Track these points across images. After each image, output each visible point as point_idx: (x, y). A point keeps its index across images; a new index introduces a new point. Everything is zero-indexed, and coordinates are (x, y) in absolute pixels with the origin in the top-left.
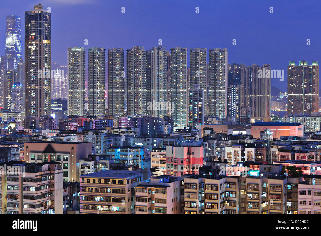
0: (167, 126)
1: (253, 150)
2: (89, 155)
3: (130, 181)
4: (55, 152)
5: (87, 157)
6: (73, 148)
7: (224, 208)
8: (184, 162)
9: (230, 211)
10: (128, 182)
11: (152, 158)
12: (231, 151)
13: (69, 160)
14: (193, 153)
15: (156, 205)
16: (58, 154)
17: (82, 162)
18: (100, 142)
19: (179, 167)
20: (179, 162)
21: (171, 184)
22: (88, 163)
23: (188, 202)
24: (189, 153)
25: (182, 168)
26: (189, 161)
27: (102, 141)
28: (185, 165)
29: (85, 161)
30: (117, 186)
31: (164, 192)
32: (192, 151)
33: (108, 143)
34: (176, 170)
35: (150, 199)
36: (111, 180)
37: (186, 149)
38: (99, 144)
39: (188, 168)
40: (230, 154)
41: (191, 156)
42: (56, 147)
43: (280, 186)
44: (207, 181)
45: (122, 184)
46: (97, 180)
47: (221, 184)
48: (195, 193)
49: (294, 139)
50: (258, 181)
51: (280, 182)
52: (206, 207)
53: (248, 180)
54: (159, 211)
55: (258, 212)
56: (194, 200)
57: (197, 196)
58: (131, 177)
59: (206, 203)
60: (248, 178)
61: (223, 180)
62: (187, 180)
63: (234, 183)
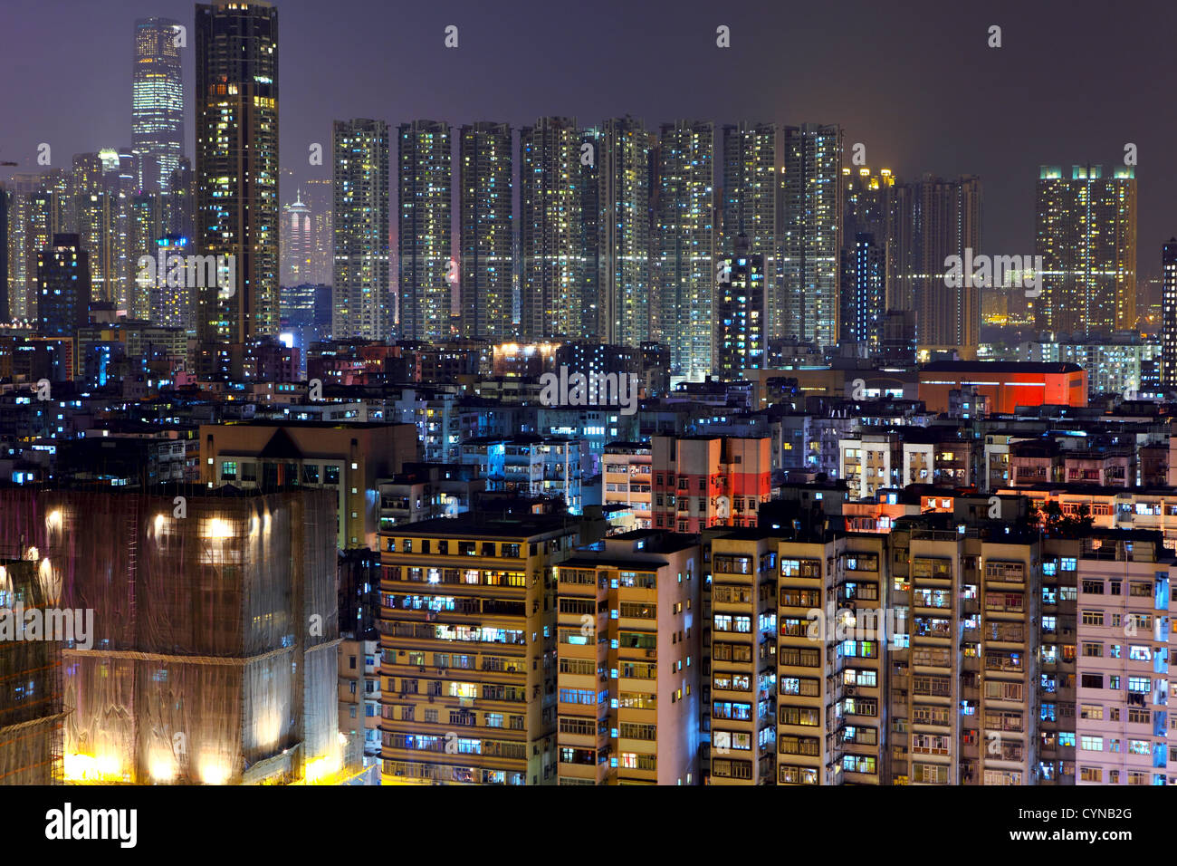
0: (649, 373)
1: (928, 449)
3: (540, 546)
4: (299, 455)
5: (399, 470)
6: (354, 442)
8: (711, 487)
10: (533, 551)
11: (605, 474)
12: (859, 454)
13: (342, 481)
14: (738, 460)
15: (624, 622)
16: (307, 462)
17: (384, 488)
19: (694, 503)
20: (694, 486)
21: (672, 558)
22: (404, 489)
23: (724, 613)
24: (725, 458)
25: (703, 508)
26: (726, 483)
27: (445, 420)
28: (713, 496)
29: (395, 483)
30: (499, 560)
31: (649, 584)
32: (736, 452)
33: (463, 425)
34: (685, 513)
35: (605, 606)
36: (479, 544)
37: (715, 446)
40: (855, 462)
41: (733, 468)
42: (301, 437)
43: (1018, 564)
44: (785, 548)
45: (516, 556)
46: (434, 543)
47: (830, 559)
48: (748, 585)
49: (1059, 415)
50: (950, 548)
51: (1022, 551)
52: (783, 632)
53: (917, 546)
54: (634, 642)
55: (949, 647)
56: (746, 607)
57: (752, 596)
58: (543, 536)
59: (783, 619)
60: (914, 538)
61: (836, 545)
62: (720, 546)
63: (871, 555)
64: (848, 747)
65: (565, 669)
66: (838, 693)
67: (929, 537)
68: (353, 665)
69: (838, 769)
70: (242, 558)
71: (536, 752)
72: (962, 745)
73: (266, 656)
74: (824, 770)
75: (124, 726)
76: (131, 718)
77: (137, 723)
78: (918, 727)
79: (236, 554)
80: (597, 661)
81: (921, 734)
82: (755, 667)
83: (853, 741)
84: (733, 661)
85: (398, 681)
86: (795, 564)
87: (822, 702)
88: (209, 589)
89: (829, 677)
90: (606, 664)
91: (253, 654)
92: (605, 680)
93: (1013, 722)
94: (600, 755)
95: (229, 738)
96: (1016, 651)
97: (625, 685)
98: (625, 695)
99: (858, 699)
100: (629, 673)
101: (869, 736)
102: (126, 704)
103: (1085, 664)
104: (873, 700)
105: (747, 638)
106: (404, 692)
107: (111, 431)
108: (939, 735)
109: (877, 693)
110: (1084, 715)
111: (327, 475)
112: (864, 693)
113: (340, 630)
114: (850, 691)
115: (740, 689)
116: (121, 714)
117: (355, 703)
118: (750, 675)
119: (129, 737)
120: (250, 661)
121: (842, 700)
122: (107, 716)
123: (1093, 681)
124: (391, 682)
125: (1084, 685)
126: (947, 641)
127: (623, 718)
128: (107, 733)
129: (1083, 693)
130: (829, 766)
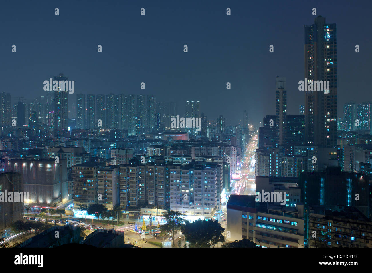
0: (124, 133)
1: (159, 148)
2: (80, 154)
3: (96, 168)
4: (64, 152)
5: (79, 154)
6: (72, 150)
7: (138, 180)
8: (124, 157)
9: (141, 181)
10: (94, 169)
11: (111, 153)
12: (149, 149)
13: (70, 156)
14: (128, 153)
15: (107, 179)
16: (65, 153)
17: (76, 157)
18: (88, 144)
19: (122, 159)
20: (122, 157)
21: (114, 169)
22: (79, 157)
23: (122, 177)
24: (126, 152)
25: (123, 160)
26: (126, 156)
27: (89, 144)
28: (124, 158)
29: (78, 156)
30: (89, 170)
31: (111, 173)
32: (128, 152)
33: (92, 145)
34: (120, 161)
35: (105, 176)
36: (87, 168)
37: (125, 151)
38: (88, 145)
39: (126, 159)
41: (127, 154)
42: (64, 150)
43: (162, 169)
44: (130, 168)
45: (92, 170)
46: (80, 168)
47: (137, 169)
48: (125, 173)
49: (181, 141)
50: (153, 167)
51: (163, 168)
52: (130, 180)
53: (149, 167)
54: (109, 182)
55: (153, 181)
56: (125, 176)
57: (126, 174)
58: (96, 166)
59: (130, 178)
60: (149, 166)
61: (138, 167)
62: (121, 168)
63: (143, 168)
64: (140, 195)
65: (99, 186)
66: (139, 188)
67: (150, 166)
68: (70, 185)
69: (138, 198)
70: (52, 170)
71: (95, 197)
72: (155, 195)
73: (56, 184)
74: (136, 199)
75: (35, 195)
76: (36, 194)
77: (37, 195)
78: (149, 192)
79: (51, 170)
80: (104, 184)
81: (150, 193)
82: (126, 185)
83: (141, 194)
84: (123, 184)
85: (75, 188)
86: (132, 170)
87: (136, 189)
88: (47, 175)
89: (137, 186)
90: (105, 185)
91: (54, 184)
92: (105, 187)
93: (162, 191)
94: (105, 197)
95: (51, 196)
96: (162, 181)
97: (108, 188)
98: (108, 189)
99: (141, 188)
100: (108, 186)
101: (143, 193)
102: (35, 192)
103: (171, 183)
104: (143, 188)
105: (125, 180)
106: (76, 189)
107: (37, 147)
108: (152, 193)
109: (144, 187)
110: (171, 190)
111: (68, 155)
112: (142, 187)
113: (68, 179)
114: (140, 187)
115: (124, 188)
116: (35, 193)
117: (71, 190)
118: (126, 186)
119: (36, 197)
120: (53, 185)
121: (139, 189)
122: (32, 193)
123: (172, 185)
124: (74, 188)
125: (171, 186)
126: (153, 180)
127: (108, 192)
128: (33, 196)
129: (171, 187)
130: (137, 198)
